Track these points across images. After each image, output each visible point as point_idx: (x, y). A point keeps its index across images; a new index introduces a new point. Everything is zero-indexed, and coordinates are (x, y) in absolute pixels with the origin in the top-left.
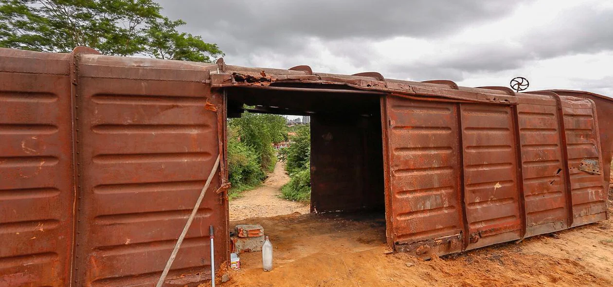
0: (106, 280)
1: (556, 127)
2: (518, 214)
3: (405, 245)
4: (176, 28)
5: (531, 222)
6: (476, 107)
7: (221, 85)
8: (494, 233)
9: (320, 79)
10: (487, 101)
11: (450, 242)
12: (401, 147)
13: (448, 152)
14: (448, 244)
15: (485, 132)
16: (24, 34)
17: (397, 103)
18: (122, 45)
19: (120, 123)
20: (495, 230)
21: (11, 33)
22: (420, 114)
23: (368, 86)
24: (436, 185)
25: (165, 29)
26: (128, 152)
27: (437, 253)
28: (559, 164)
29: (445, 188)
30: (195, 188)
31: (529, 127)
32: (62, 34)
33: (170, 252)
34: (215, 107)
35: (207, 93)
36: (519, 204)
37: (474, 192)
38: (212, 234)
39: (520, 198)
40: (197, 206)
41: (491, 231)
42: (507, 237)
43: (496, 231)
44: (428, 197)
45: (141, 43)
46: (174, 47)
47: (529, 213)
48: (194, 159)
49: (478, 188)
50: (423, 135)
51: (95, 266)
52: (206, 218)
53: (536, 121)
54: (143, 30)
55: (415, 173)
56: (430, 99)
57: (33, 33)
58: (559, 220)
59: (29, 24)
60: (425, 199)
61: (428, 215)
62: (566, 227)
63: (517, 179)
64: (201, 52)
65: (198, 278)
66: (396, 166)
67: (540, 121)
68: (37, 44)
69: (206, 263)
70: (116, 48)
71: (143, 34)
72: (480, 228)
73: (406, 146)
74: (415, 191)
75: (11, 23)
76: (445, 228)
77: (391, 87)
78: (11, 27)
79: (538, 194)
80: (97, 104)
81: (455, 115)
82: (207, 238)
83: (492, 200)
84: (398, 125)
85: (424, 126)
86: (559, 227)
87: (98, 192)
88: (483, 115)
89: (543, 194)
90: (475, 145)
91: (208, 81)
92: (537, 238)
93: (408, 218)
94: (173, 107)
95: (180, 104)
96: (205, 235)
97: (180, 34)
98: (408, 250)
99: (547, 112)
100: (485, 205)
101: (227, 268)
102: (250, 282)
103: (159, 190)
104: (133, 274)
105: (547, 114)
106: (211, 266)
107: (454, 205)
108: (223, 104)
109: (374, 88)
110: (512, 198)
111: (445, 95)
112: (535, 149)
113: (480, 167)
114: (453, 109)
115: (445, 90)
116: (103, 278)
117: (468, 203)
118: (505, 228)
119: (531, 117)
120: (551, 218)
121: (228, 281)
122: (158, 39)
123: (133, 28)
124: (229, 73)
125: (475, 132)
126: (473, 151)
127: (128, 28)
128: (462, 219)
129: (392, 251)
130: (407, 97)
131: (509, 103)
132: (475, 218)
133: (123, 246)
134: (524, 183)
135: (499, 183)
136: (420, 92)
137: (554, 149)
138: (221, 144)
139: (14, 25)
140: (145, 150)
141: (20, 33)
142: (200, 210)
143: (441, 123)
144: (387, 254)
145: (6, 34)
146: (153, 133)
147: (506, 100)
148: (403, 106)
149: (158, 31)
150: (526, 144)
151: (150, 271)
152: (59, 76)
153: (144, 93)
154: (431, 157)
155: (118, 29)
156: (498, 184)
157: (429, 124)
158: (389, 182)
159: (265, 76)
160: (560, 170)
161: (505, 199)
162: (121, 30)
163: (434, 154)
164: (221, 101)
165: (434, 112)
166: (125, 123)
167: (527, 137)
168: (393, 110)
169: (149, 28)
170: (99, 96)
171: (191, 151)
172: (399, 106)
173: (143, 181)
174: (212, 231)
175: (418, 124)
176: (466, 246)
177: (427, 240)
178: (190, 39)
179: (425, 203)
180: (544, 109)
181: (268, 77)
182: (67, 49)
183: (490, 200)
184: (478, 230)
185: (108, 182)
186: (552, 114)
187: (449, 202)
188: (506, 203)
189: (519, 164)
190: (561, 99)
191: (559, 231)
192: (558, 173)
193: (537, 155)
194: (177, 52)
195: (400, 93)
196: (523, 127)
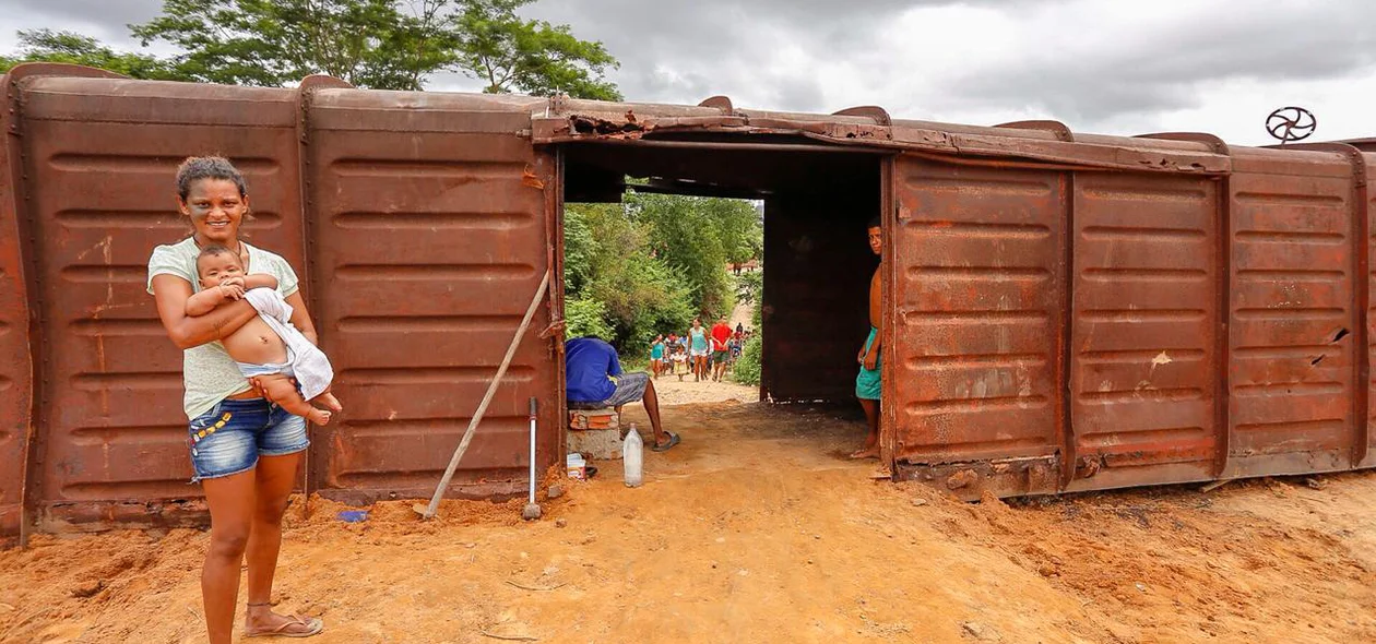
0: (359, 475)
1: (1345, 227)
2: (1211, 426)
3: (922, 467)
4: (516, 11)
5: (1245, 445)
6: (1119, 182)
7: (550, 140)
8: (1141, 462)
9: (747, 123)
10: (1145, 167)
11: (1027, 470)
12: (924, 264)
13: (1039, 279)
14: (1023, 474)
15: (1138, 238)
16: (233, 38)
17: (917, 171)
18: (410, 52)
19: (377, 209)
20: (1142, 455)
21: (209, 36)
22: (973, 195)
23: (850, 135)
24: (1003, 349)
25: (494, 14)
26: (393, 261)
27: (995, 490)
28: (1345, 320)
29: (1026, 355)
30: (506, 328)
31: (1262, 229)
32: (298, 35)
33: (460, 437)
34: (541, 180)
35: (529, 155)
36: (1215, 404)
37: (1098, 369)
38: (533, 412)
39: (1219, 390)
40: (507, 360)
41: (1133, 456)
42: (1175, 474)
43: (1146, 459)
44: (983, 373)
45: (446, 47)
46: (513, 53)
47: (1242, 426)
48: (505, 277)
49: (1110, 361)
50: (978, 241)
51: (342, 451)
52: (524, 383)
53: (1284, 214)
54: (451, 17)
55: (955, 321)
56: (994, 163)
57: (246, 36)
58: (1325, 447)
59: (240, 16)
60: (973, 376)
61: (980, 409)
62: (1344, 466)
63: (1216, 347)
64: (569, 62)
65: (509, 488)
66: (912, 303)
67: (1296, 215)
68: (256, 58)
69: (523, 463)
70: (398, 59)
71: (451, 28)
72: (1107, 448)
73: (936, 264)
74: (952, 358)
75: (209, 16)
76: (1018, 440)
77: (900, 138)
78: (209, 24)
79: (1273, 386)
80: (341, 177)
81: (1061, 198)
82: (525, 419)
83: (1143, 390)
84: (918, 219)
85: (981, 221)
86: (1323, 464)
87: (345, 329)
88: (1138, 198)
89: (1286, 385)
90: (1109, 266)
91: (525, 132)
92: (1262, 483)
93: (931, 412)
94: (467, 180)
95: (480, 175)
96: (522, 413)
97: (525, 22)
98: (928, 477)
99: (1320, 194)
100: (1124, 400)
101: (559, 474)
102: (597, 502)
103: (444, 330)
104: (401, 469)
105: (1322, 198)
106: (529, 468)
107: (1044, 395)
108: (555, 175)
109: (862, 140)
110: (1197, 390)
111: (1030, 154)
112: (1275, 281)
113: (1116, 315)
114: (1059, 184)
115: (1034, 144)
116: (355, 471)
117: (1081, 391)
118: (1173, 453)
119: (1272, 204)
120: (1302, 440)
121: (559, 496)
122: (480, 35)
123: (431, 14)
124: (565, 115)
125: (1111, 238)
126: (1103, 280)
127: (421, 17)
128: (1061, 425)
129: (889, 475)
130: (940, 158)
131: (1202, 172)
132: (1095, 426)
133: (386, 422)
134: (1234, 357)
135: (1167, 354)
136: (970, 148)
137: (1329, 281)
138: (551, 249)
139: (215, 21)
140: (419, 258)
141: (226, 35)
142: (512, 369)
143: (1024, 215)
144: (878, 479)
145: (202, 40)
146: (433, 228)
147: (1194, 165)
148: (931, 179)
149: (479, 19)
150: (1249, 266)
151: (429, 468)
152: (281, 128)
153: (416, 155)
154: (993, 288)
155: (401, 20)
156: (1163, 355)
157: (994, 218)
158: (890, 335)
159: (634, 119)
160: (1343, 333)
161: (1179, 391)
162: (407, 22)
163: (1004, 282)
164: (552, 169)
165: (1010, 192)
166: (387, 211)
167: (1252, 252)
168: (909, 186)
169: (464, 13)
170: (344, 162)
171: (499, 261)
172: (925, 179)
173: (416, 311)
174: (533, 406)
175: (967, 218)
176: (1066, 481)
177: (973, 461)
178: (547, 34)
179: (972, 385)
180: (1314, 186)
181: (639, 120)
182: (308, 64)
183: (1138, 388)
184: (1099, 451)
185: (360, 313)
186: (1338, 199)
187: (1032, 386)
188: (1180, 398)
189: (1224, 314)
190: (1366, 160)
191: (1322, 474)
192: (1338, 337)
193: (1279, 293)
194: (519, 63)
195: (921, 150)
196: (1244, 229)
